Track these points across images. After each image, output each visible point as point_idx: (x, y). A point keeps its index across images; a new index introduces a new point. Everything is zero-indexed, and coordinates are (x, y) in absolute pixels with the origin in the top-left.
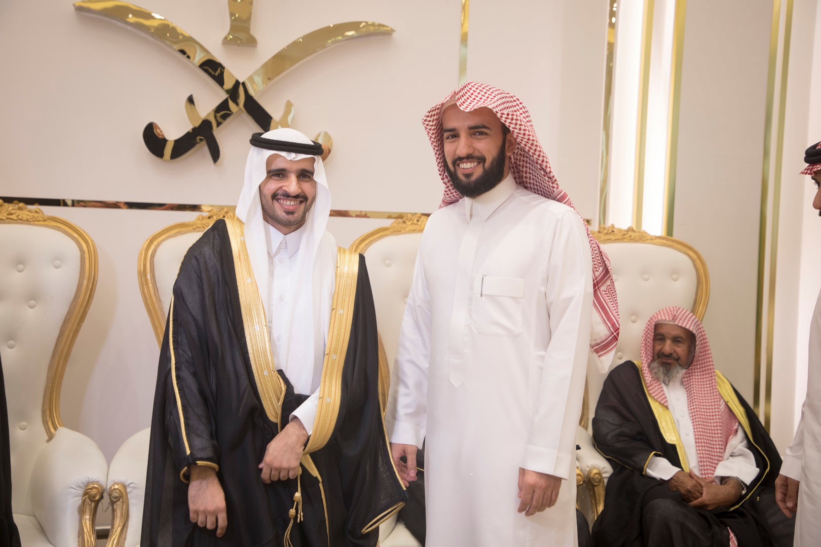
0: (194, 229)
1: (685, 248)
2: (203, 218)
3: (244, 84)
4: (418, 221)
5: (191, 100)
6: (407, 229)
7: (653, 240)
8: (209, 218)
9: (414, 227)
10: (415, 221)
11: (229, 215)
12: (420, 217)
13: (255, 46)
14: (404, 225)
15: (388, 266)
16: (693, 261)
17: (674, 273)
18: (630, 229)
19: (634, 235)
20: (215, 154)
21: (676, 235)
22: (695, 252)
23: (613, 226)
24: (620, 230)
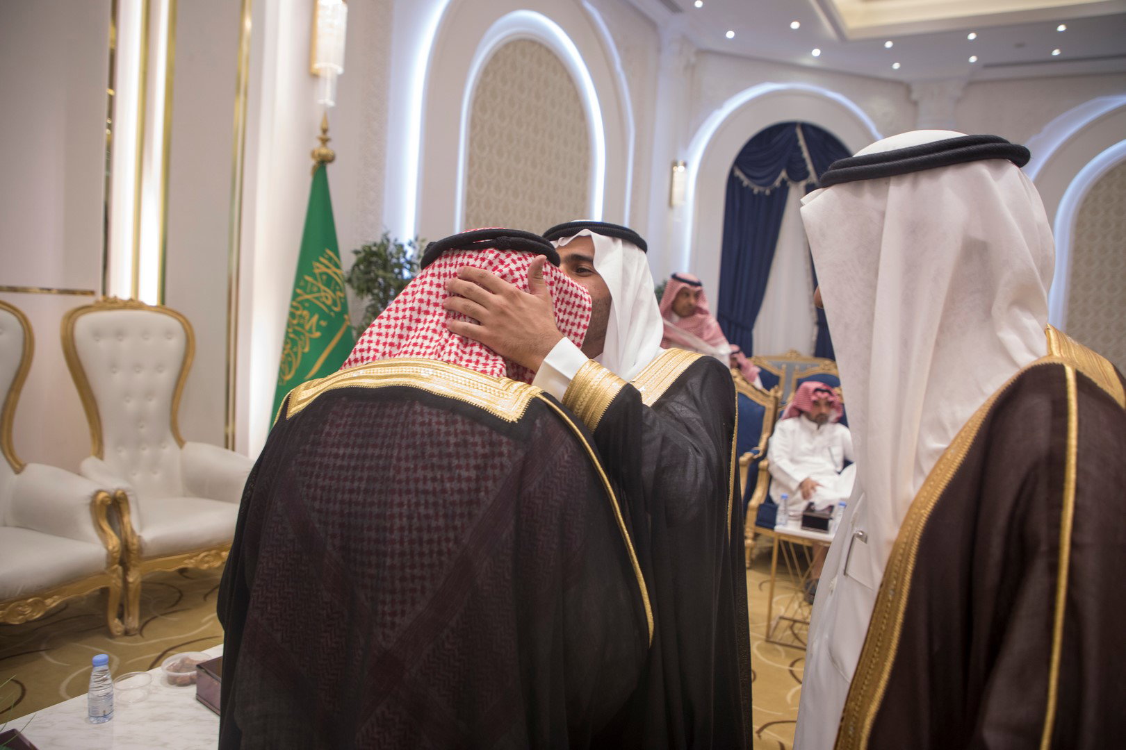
1: (176, 314)
7: (150, 308)
16: (182, 324)
17: (168, 334)
18: (131, 300)
19: (134, 304)
21: (169, 304)
22: (184, 318)
23: (115, 297)
24: (122, 301)
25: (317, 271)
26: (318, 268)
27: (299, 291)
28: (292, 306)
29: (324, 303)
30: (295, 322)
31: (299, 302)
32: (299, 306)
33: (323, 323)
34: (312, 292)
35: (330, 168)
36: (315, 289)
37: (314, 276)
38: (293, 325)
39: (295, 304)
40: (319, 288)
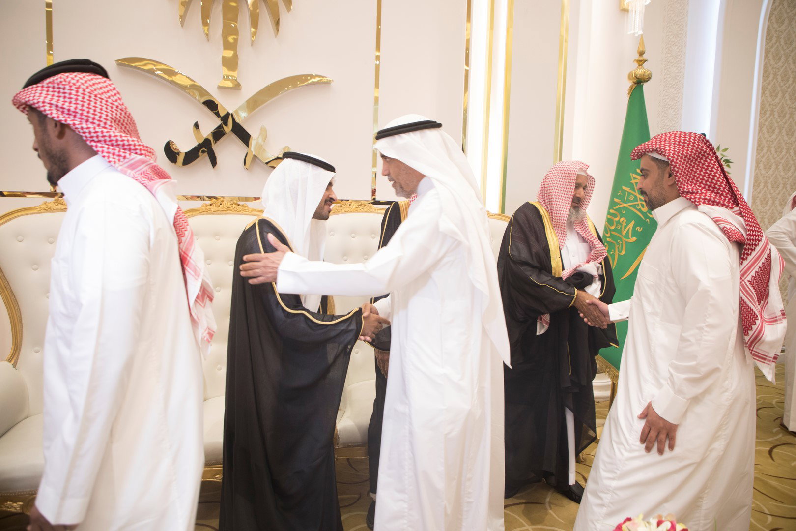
0: (201, 213)
2: (207, 205)
3: (232, 115)
4: (350, 205)
5: (196, 126)
6: (344, 211)
8: (211, 205)
9: (347, 209)
10: (348, 205)
11: (224, 203)
12: (351, 203)
13: (240, 90)
14: (341, 208)
15: (333, 235)
20: (214, 162)
25: (633, 181)
26: (635, 178)
27: (616, 200)
28: (609, 213)
29: (640, 210)
30: (613, 228)
31: (616, 210)
32: (615, 212)
33: (639, 229)
34: (628, 201)
35: (646, 86)
36: (632, 198)
37: (632, 187)
38: (611, 230)
39: (611, 211)
40: (636, 197)
